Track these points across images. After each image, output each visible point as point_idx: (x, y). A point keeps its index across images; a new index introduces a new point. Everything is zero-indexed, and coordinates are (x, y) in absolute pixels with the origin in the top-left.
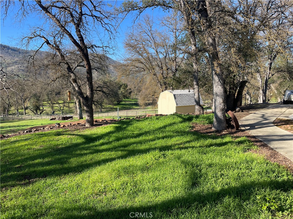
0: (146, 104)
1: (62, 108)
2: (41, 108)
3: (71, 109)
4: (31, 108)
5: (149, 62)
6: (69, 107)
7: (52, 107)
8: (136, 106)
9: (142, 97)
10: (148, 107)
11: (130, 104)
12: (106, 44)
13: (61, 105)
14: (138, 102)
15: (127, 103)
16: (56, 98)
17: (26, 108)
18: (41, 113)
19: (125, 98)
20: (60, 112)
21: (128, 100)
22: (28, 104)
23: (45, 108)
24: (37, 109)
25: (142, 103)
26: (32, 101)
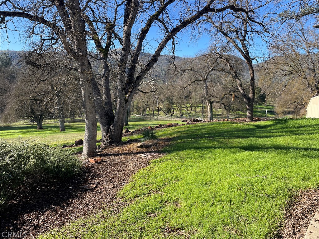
0: (285, 112)
1: (189, 112)
2: (172, 110)
3: (197, 113)
4: (164, 110)
5: (299, 64)
6: (195, 111)
7: (180, 110)
8: (271, 114)
9: (280, 103)
10: (286, 116)
11: (263, 111)
12: (266, 55)
13: (189, 109)
14: (274, 110)
15: (259, 110)
16: (185, 102)
17: (160, 110)
18: (171, 115)
19: (257, 105)
20: (187, 116)
21: (260, 106)
22: (161, 106)
23: (175, 111)
24: (168, 111)
25: (280, 110)
26: (165, 104)
